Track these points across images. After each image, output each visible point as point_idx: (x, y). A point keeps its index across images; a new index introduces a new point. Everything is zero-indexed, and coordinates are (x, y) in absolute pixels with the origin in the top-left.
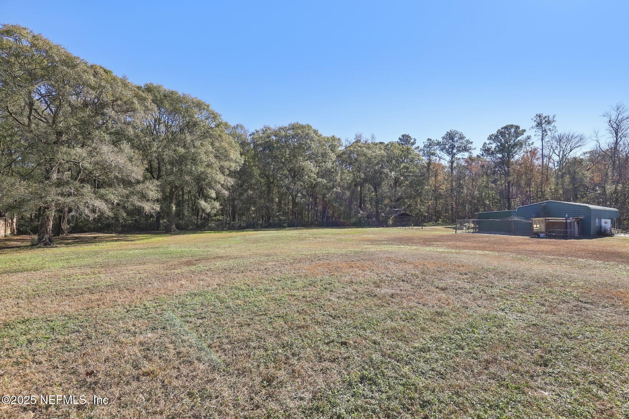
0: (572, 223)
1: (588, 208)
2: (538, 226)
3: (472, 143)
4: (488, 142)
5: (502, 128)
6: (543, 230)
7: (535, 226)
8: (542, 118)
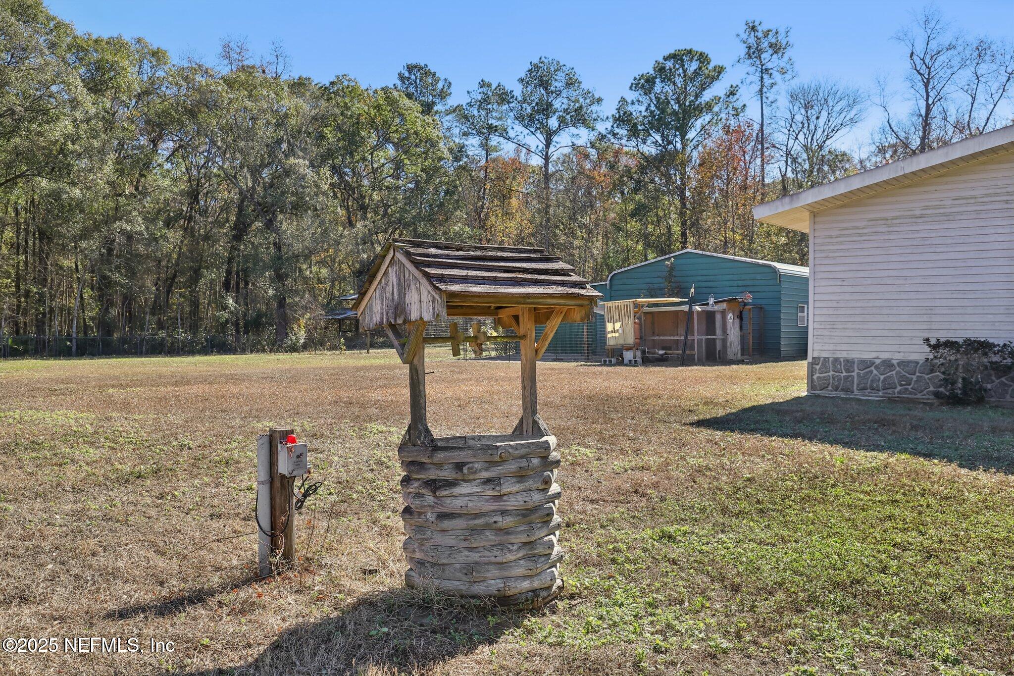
0: (718, 317)
1: (774, 270)
2: (618, 325)
3: (599, 100)
4: (631, 96)
5: (665, 59)
6: (631, 340)
7: (609, 327)
8: (760, 35)
